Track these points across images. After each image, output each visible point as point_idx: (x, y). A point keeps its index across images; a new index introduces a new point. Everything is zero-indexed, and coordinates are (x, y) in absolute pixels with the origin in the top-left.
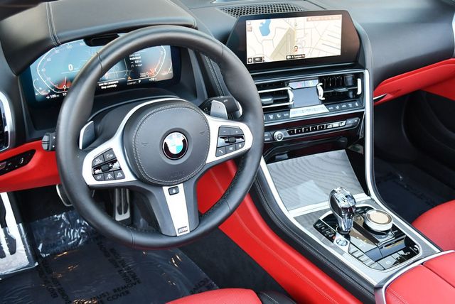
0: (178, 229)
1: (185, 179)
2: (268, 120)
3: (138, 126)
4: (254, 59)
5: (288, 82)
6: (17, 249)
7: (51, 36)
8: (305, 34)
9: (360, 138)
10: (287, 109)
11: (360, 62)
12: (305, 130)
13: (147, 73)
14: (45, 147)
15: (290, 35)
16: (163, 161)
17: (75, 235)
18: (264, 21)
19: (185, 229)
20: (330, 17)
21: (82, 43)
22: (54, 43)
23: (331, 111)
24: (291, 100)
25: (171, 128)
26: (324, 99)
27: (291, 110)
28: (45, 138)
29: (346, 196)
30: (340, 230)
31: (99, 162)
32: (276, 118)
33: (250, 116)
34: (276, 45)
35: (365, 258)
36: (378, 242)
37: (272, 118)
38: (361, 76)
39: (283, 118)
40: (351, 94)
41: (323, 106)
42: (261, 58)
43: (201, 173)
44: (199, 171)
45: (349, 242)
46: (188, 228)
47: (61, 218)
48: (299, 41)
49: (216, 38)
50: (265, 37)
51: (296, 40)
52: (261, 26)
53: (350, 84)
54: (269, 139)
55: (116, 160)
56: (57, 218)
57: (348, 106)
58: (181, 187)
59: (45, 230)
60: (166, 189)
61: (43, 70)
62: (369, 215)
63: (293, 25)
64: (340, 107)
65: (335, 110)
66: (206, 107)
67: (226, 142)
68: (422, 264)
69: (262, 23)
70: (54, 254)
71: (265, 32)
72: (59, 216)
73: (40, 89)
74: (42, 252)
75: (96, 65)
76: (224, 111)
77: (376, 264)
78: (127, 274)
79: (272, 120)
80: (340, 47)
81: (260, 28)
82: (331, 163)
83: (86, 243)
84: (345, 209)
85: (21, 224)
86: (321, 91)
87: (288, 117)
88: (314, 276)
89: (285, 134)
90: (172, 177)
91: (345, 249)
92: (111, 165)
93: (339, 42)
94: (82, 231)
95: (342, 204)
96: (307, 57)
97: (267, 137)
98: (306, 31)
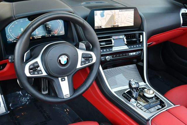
0: (65, 95)
1: (68, 74)
2: (103, 51)
3: (48, 52)
4: (98, 27)
5: (112, 36)
6: (1, 106)
7: (13, 16)
8: (119, 17)
9: (142, 59)
10: (111, 47)
11: (141, 28)
12: (119, 56)
13: (54, 32)
14: (10, 61)
15: (112, 17)
16: (59, 67)
17: (25, 100)
18: (102, 11)
19: (68, 95)
20: (129, 10)
21: (27, 20)
22: (14, 19)
23: (129, 48)
24: (113, 44)
25: (62, 53)
26: (127, 43)
27: (113, 48)
28: (10, 57)
29: (135, 83)
30: (133, 97)
31: (31, 67)
32: (107, 51)
33: (95, 49)
34: (107, 21)
35: (143, 108)
36: (149, 102)
37: (105, 51)
38: (142, 34)
39: (110, 51)
40: (138, 42)
41: (126, 46)
42: (101, 27)
43: (74, 72)
44: (73, 71)
45: (136, 102)
46: (69, 95)
47: (19, 93)
48: (116, 20)
49: (82, 17)
50: (102, 18)
51: (115, 19)
52: (101, 13)
53: (138, 37)
54: (104, 60)
55: (39, 66)
56: (17, 93)
57: (136, 46)
58: (66, 78)
59: (12, 98)
60: (60, 79)
61: (10, 30)
62: (145, 91)
63: (114, 13)
64: (133, 47)
65: (131, 48)
66: (77, 46)
67: (85, 60)
68: (166, 110)
69: (101, 12)
70: (16, 108)
71: (102, 15)
72: (19, 92)
73: (9, 38)
74: (11, 107)
75: (31, 27)
76: (84, 47)
77: (148, 111)
78: (46, 116)
79: (105, 52)
80: (133, 22)
81: (100, 14)
82: (130, 70)
83: (30, 103)
84: (135, 88)
85: (2, 95)
86: (125, 40)
87: (112, 50)
88: (122, 116)
89: (110, 57)
90: (62, 74)
91: (135, 104)
92: (37, 69)
93: (133, 20)
94: (28, 98)
95: (134, 86)
96: (120, 26)
97: (103, 59)
98: (119, 16)
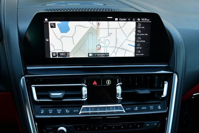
8: (109, 34)
15: (92, 33)
23: (127, 111)
24: (83, 97)
26: (122, 98)
27: (83, 106)
34: (76, 44)
38: (169, 78)
39: (72, 113)
41: (120, 105)
48: (102, 40)
51: (98, 38)
57: (148, 108)
64: (139, 108)
86: (119, 91)
87: (78, 113)
96: (111, 56)
97: (51, 131)
98: (111, 31)
